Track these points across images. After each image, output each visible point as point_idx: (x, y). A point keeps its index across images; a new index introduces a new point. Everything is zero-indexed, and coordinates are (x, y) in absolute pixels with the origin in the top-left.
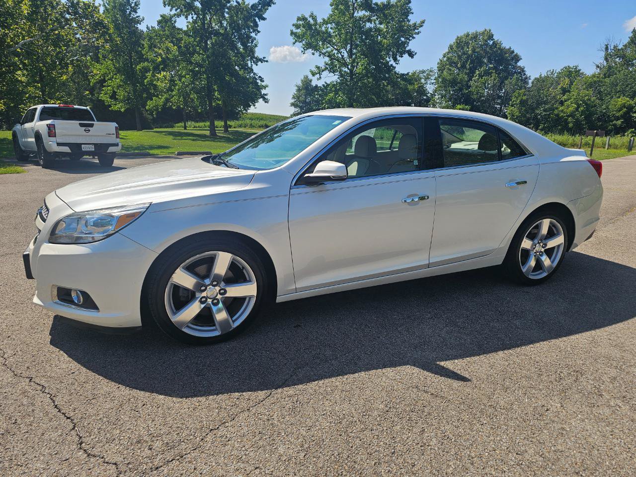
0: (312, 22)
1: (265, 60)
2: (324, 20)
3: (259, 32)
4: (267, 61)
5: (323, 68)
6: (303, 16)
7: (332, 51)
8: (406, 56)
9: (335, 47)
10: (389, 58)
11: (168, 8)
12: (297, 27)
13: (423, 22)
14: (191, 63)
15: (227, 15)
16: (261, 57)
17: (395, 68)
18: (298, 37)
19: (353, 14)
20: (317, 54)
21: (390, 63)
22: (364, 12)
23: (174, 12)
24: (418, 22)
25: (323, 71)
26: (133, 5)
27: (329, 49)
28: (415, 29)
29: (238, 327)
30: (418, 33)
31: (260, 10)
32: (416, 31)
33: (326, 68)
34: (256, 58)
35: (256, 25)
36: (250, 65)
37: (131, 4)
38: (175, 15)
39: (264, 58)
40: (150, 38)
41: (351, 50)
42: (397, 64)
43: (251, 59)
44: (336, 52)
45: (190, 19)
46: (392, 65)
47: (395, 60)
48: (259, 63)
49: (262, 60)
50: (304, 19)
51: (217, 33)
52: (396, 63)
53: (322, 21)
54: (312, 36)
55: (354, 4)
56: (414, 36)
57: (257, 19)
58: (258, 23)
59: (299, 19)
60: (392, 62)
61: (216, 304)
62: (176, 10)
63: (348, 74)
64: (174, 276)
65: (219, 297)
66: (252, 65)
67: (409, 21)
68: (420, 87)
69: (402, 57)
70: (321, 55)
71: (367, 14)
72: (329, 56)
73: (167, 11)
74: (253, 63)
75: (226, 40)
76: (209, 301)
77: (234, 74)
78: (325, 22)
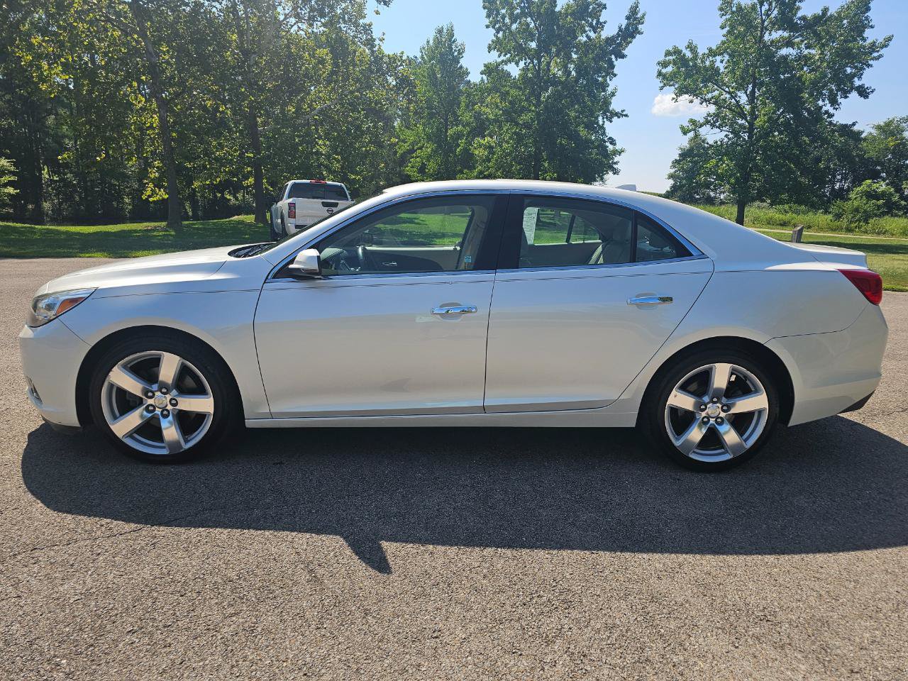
0: (689, 54)
1: (624, 113)
2: (710, 50)
3: (615, 75)
4: (626, 116)
5: (702, 121)
6: (675, 47)
7: (721, 94)
8: (854, 94)
9: (727, 89)
10: (823, 101)
11: (495, 53)
12: (665, 65)
13: (889, 39)
14: (517, 124)
15: (574, 56)
16: (618, 110)
17: (831, 116)
18: (666, 79)
19: (762, 36)
20: (697, 101)
21: (824, 109)
22: (780, 32)
23: (502, 58)
24: (881, 40)
25: (701, 126)
26: (456, 54)
27: (716, 93)
28: (874, 51)
29: (189, 449)
30: (877, 58)
31: (620, 45)
32: (875, 54)
33: (707, 122)
34: (611, 113)
35: (612, 66)
36: (601, 123)
37: (454, 53)
38: (503, 61)
39: (623, 111)
40: (469, 95)
41: (753, 92)
42: (837, 109)
43: (604, 113)
44: (728, 96)
45: (522, 64)
46: (827, 112)
47: (834, 102)
48: (615, 119)
49: (618, 115)
50: (677, 52)
51: (554, 81)
52: (834, 109)
53: (707, 52)
54: (688, 75)
55: (763, 21)
56: (870, 62)
57: (613, 57)
58: (615, 63)
59: (668, 53)
60: (828, 107)
61: (166, 416)
62: (505, 56)
63: (745, 128)
64: (111, 374)
65: (170, 407)
66: (604, 122)
67: (864, 39)
68: (898, 145)
69: (846, 97)
70: (703, 102)
71: (786, 34)
72: (715, 103)
73: (494, 57)
74: (605, 120)
75: (567, 89)
76: (158, 411)
77: (574, 136)
78: (712, 53)
